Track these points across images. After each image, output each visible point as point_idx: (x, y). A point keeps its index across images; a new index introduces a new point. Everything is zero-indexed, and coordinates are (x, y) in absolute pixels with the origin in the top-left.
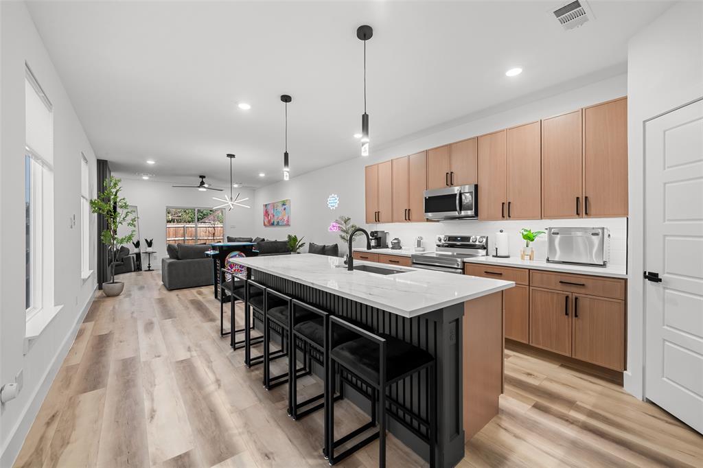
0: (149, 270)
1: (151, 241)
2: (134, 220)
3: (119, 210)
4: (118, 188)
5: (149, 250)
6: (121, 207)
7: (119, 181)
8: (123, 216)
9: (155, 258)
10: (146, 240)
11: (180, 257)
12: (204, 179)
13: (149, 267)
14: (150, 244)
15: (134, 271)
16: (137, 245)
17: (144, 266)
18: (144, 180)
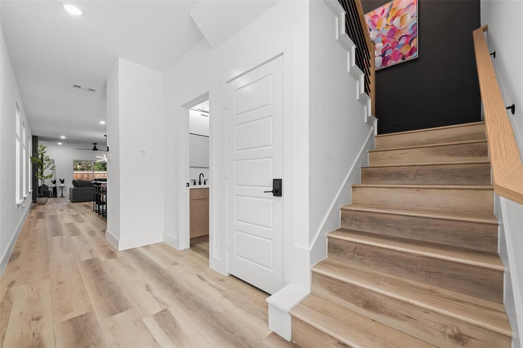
0: (62, 197)
1: (63, 180)
2: (53, 167)
3: (44, 162)
4: (44, 151)
5: (62, 185)
6: (46, 160)
7: (45, 147)
8: (47, 164)
9: (66, 190)
10: (60, 180)
11: (79, 186)
12: (96, 145)
13: (62, 195)
14: (62, 182)
15: (52, 197)
16: (54, 182)
17: (59, 194)
18: (59, 145)
